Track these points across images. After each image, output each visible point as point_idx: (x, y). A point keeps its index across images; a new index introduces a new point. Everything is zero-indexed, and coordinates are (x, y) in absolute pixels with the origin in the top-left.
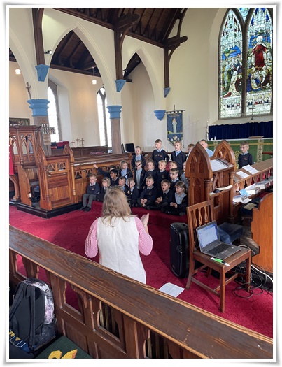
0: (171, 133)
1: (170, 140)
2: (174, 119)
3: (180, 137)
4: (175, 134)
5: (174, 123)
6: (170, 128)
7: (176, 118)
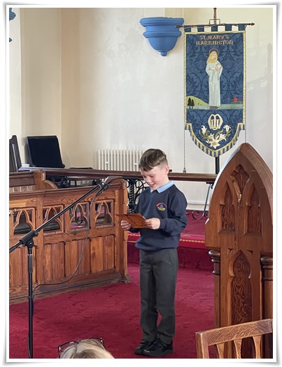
0: (199, 104)
1: (196, 129)
2: (214, 56)
3: (234, 119)
4: (214, 110)
5: (214, 68)
6: (196, 84)
7: (220, 50)
